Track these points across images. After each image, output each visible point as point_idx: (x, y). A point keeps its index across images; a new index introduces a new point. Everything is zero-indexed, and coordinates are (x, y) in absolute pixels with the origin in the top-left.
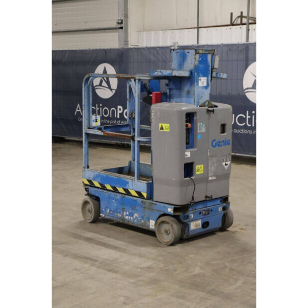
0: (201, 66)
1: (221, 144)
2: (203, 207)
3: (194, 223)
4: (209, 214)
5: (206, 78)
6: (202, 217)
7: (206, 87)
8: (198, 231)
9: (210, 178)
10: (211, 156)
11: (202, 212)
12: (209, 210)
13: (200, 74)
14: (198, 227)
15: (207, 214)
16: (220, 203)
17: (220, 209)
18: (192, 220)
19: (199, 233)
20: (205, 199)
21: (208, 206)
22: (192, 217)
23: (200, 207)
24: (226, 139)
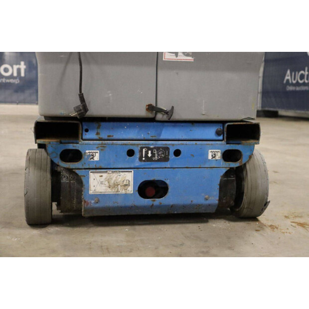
2: (142, 136)
3: (105, 175)
4: (166, 159)
6: (137, 163)
8: (120, 203)
11: (137, 150)
12: (166, 149)
14: (122, 191)
15: (159, 160)
16: (215, 137)
17: (215, 153)
18: (98, 168)
19: (125, 208)
20: (150, 115)
21: (162, 137)
22: (97, 158)
23: (132, 136)
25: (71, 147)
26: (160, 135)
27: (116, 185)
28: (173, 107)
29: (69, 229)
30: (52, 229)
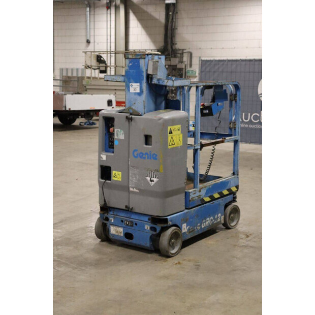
0: (131, 71)
1: (144, 156)
2: (126, 216)
3: (115, 228)
4: (132, 226)
5: (139, 84)
6: (124, 226)
7: (140, 94)
8: (119, 239)
9: (131, 189)
10: (132, 166)
11: (124, 220)
12: (132, 222)
13: (131, 80)
14: (120, 235)
15: (130, 226)
16: (148, 221)
17: (147, 227)
18: (113, 225)
20: (127, 209)
21: (131, 217)
22: (113, 221)
23: (123, 215)
24: (150, 152)
25: (106, 216)
27: (118, 232)
28: (132, 207)
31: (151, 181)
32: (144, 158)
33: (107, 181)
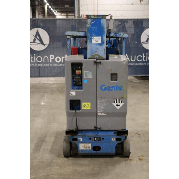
0: (93, 28)
1: (111, 89)
2: (93, 134)
3: (83, 145)
4: (100, 140)
5: (100, 37)
6: (92, 141)
7: (101, 45)
8: (88, 152)
9: (99, 114)
10: (100, 97)
11: (92, 138)
12: (100, 138)
13: (93, 34)
14: (88, 149)
15: (98, 141)
16: (114, 134)
17: (113, 139)
18: (81, 143)
19: (89, 153)
20: (95, 129)
21: (99, 134)
22: (81, 140)
23: (90, 134)
24: (117, 85)
25: (75, 137)
26: (98, 134)
27: (86, 147)
28: (101, 127)
29: (74, 159)
30: (70, 158)
31: (117, 105)
32: (111, 90)
33: (77, 111)
